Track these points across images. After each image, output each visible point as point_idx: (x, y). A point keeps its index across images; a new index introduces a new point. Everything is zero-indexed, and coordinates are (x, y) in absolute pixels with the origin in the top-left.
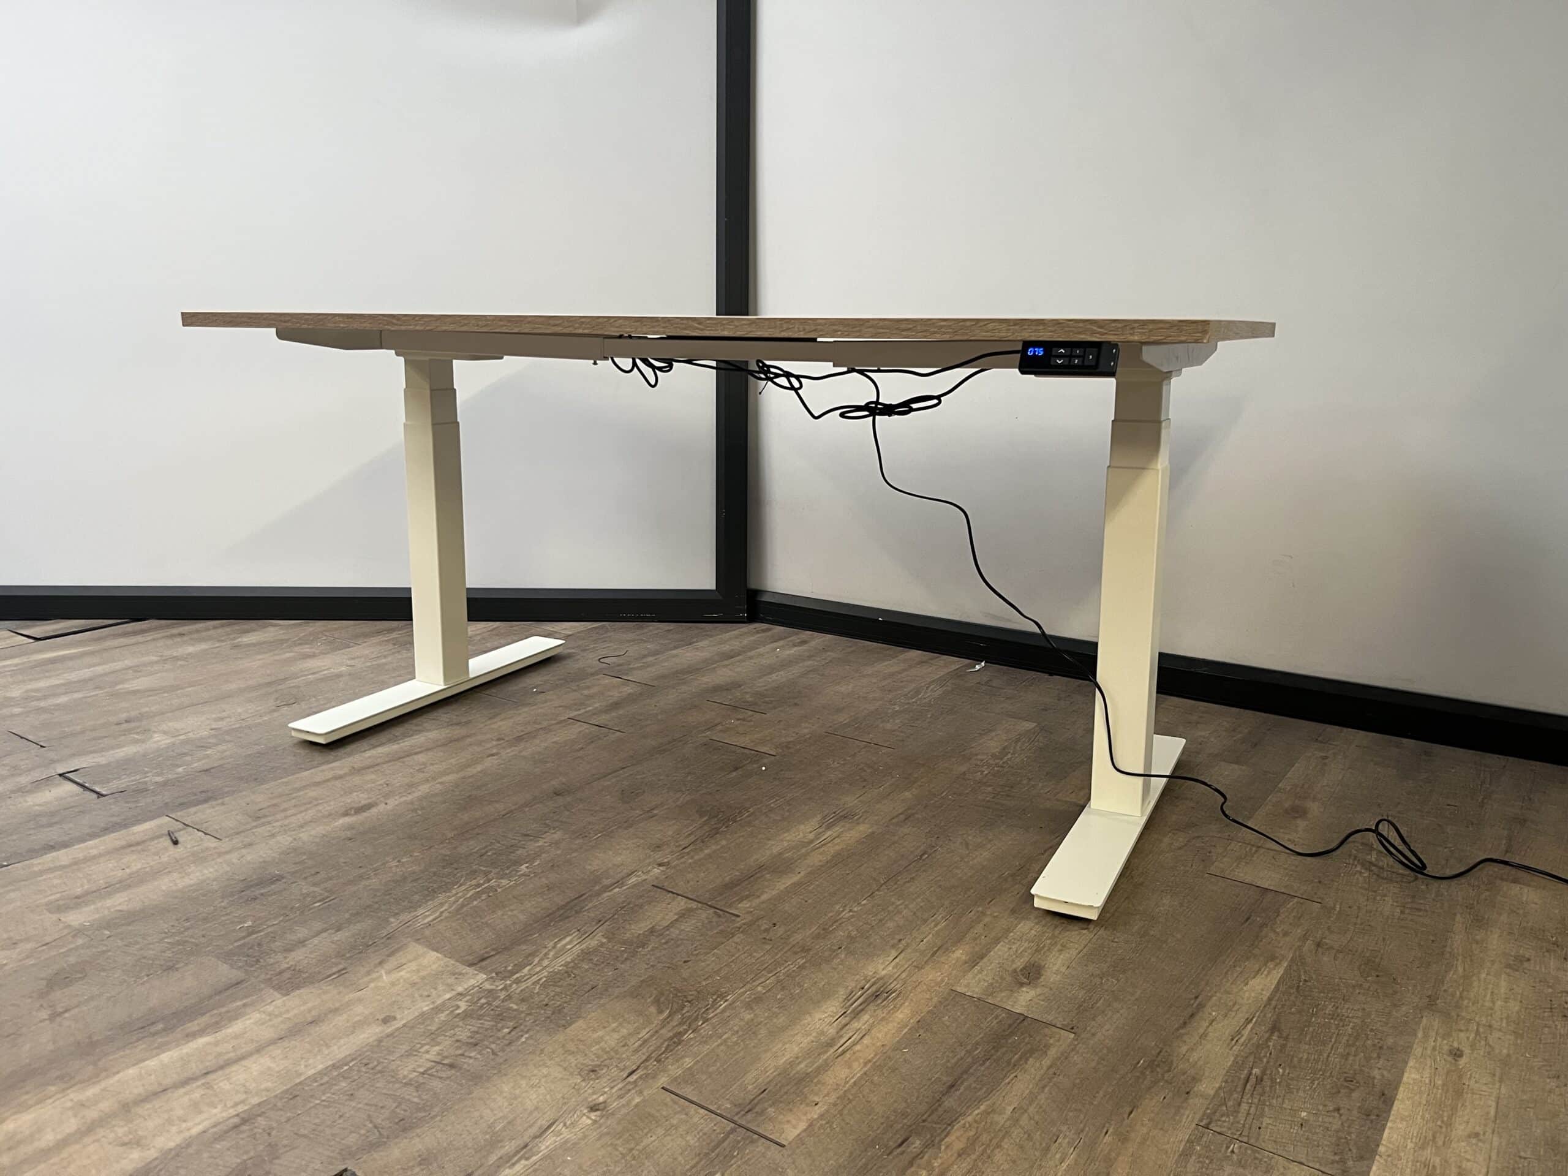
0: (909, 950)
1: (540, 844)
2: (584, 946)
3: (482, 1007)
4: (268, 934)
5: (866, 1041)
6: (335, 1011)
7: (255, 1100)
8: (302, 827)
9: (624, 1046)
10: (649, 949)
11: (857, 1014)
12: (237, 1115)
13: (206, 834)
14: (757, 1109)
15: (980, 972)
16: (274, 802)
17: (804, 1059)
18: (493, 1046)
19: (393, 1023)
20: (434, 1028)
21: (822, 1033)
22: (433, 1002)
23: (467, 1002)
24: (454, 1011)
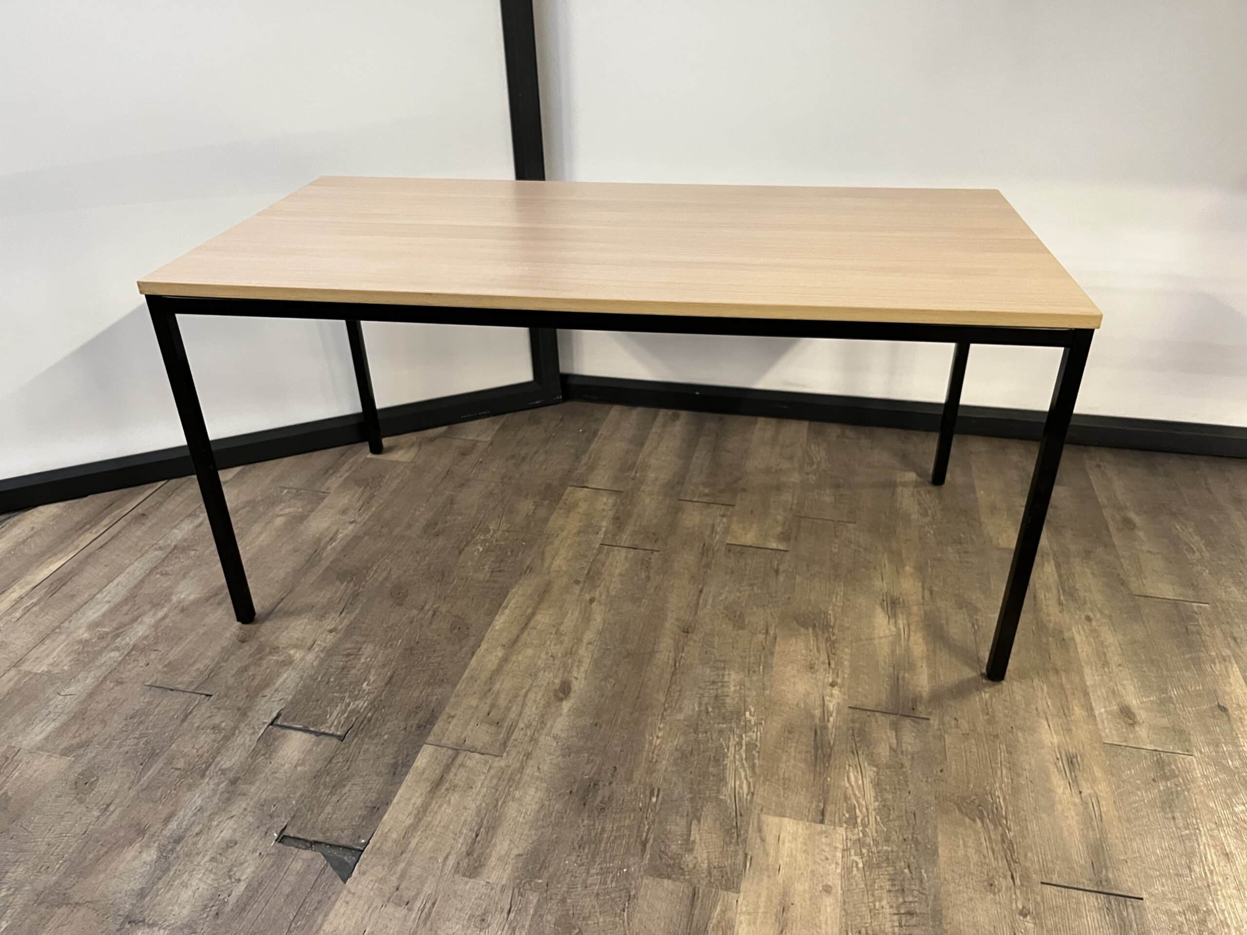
0: (1049, 717)
1: (732, 689)
2: (868, 780)
3: (869, 856)
4: (654, 840)
5: (1103, 802)
6: (785, 894)
8: (543, 723)
9: (985, 857)
10: (908, 767)
11: (1075, 780)
13: (482, 754)
14: (1103, 878)
15: (1103, 722)
16: (489, 701)
17: (1087, 829)
18: (913, 887)
19: (834, 891)
20: (863, 886)
21: (1075, 805)
22: (837, 863)
23: (856, 855)
24: (857, 866)
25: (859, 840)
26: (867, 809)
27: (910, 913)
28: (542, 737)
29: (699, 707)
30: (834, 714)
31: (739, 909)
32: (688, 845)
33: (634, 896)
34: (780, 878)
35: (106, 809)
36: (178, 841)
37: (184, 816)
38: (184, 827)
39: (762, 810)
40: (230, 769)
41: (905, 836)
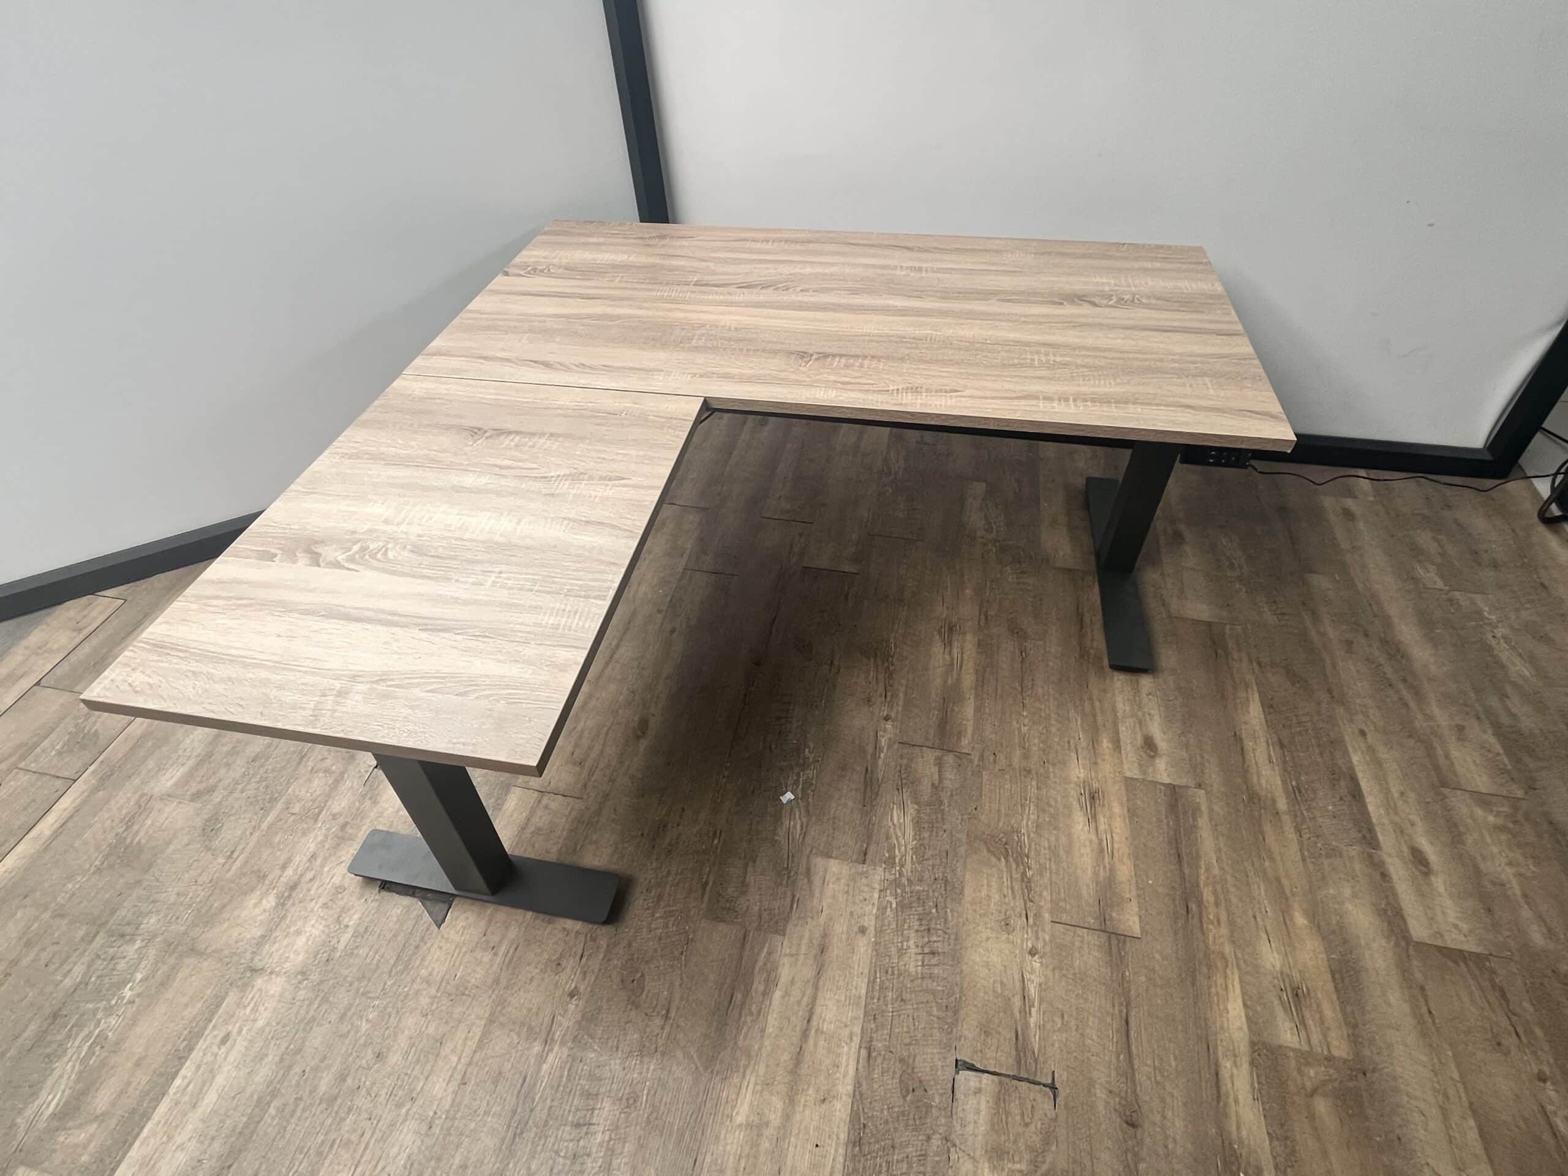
0: (1080, 751)
1: (795, 725)
2: (909, 817)
3: (902, 896)
4: (714, 883)
5: (1116, 838)
6: (825, 936)
7: (857, 1030)
9: (1005, 896)
10: (947, 804)
11: (1094, 816)
12: (860, 1047)
13: (565, 796)
14: (1107, 917)
15: (1127, 755)
17: (1099, 866)
18: (938, 926)
19: (868, 931)
20: (894, 926)
21: (1091, 841)
22: (873, 904)
23: (891, 895)
24: (891, 907)
25: (895, 880)
26: (905, 848)
27: (933, 953)
30: (885, 750)
31: (784, 950)
32: (744, 887)
33: (693, 940)
34: (822, 920)
35: (230, 857)
36: (293, 887)
37: (300, 862)
38: (299, 873)
39: (811, 851)
40: (340, 814)
41: (937, 876)
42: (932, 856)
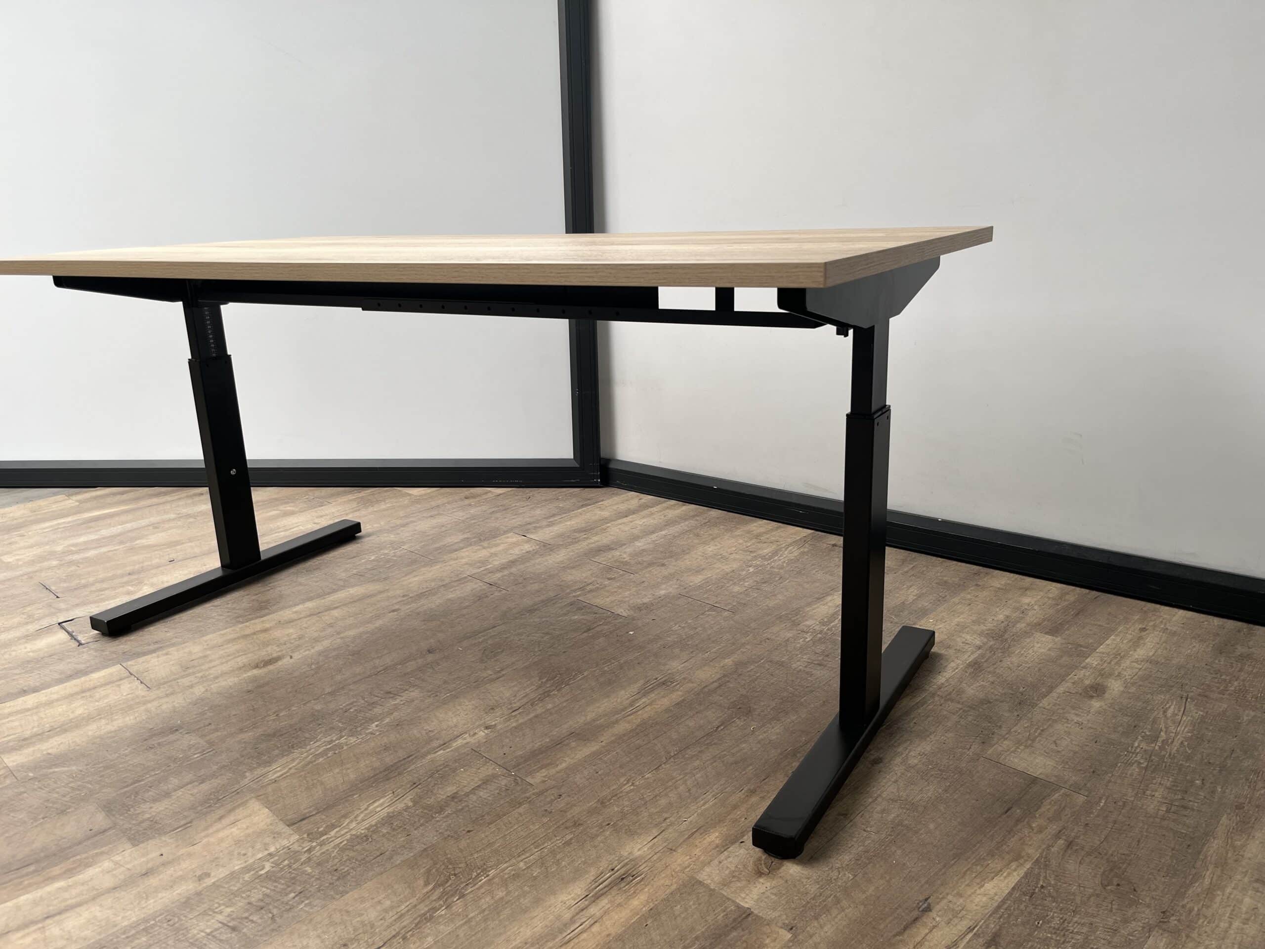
1: (396, 702)
3: (282, 868)
4: (147, 783)
6: (166, 864)
8: (217, 678)
9: (381, 919)
10: (444, 815)
13: (142, 683)
15: (727, 858)
16: (207, 653)
23: (272, 863)
24: (257, 872)
26: (347, 832)
27: (234, 929)
28: (201, 687)
29: (347, 705)
30: (448, 750)
31: (117, 857)
34: (183, 851)
41: (342, 868)
42: (364, 849)
